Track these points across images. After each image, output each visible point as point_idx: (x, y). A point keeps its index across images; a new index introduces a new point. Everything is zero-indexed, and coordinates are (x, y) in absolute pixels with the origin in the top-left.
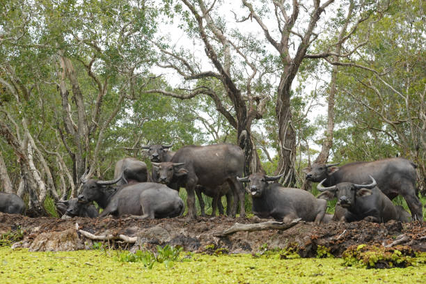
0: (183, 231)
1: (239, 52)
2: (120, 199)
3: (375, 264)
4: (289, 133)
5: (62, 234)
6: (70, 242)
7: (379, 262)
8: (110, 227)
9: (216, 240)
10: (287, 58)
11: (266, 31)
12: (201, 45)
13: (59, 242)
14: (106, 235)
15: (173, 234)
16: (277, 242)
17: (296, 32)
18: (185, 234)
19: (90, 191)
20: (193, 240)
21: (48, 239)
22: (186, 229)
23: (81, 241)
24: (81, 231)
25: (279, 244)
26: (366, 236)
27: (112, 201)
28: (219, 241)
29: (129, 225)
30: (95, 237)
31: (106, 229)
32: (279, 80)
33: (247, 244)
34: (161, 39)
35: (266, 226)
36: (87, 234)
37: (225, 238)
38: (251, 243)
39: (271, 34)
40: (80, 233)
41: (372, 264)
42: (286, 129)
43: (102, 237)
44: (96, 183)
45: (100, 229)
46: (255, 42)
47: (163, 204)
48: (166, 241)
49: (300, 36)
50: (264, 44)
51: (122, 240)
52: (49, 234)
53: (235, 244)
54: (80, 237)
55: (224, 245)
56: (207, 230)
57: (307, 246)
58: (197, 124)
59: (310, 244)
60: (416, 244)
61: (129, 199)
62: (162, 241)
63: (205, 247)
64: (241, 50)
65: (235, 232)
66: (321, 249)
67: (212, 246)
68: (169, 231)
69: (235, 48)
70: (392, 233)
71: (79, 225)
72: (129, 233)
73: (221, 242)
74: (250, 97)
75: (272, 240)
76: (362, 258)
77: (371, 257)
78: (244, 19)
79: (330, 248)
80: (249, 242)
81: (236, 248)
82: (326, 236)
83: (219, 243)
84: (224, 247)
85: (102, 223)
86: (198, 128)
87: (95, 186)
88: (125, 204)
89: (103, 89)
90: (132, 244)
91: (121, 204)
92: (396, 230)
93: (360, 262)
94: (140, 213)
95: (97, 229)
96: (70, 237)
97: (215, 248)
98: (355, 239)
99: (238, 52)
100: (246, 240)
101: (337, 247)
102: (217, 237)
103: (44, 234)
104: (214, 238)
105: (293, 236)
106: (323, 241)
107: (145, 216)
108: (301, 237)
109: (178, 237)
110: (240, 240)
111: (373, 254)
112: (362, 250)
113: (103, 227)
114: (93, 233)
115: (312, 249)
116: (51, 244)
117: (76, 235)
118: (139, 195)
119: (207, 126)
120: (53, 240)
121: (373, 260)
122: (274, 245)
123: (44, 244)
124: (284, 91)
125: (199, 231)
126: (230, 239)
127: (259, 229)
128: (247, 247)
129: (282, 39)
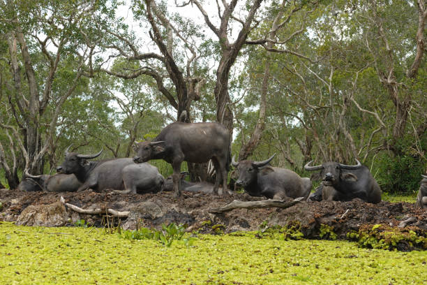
0: (174, 206)
1: (180, 36)
2: (100, 173)
3: (397, 243)
4: (227, 115)
5: (50, 207)
6: (58, 215)
7: (400, 242)
8: (96, 201)
9: (212, 216)
10: (226, 43)
11: (206, 17)
12: (147, 27)
13: (48, 215)
14: (94, 209)
15: (165, 209)
16: (276, 219)
17: (238, 18)
18: (177, 209)
19: (70, 163)
20: (184, 216)
21: (37, 212)
22: (177, 205)
23: (67, 214)
24: (67, 204)
25: (278, 222)
26: (367, 215)
27: (92, 175)
28: (215, 217)
29: (116, 199)
30: (82, 210)
31: (93, 203)
32: (217, 64)
33: (245, 221)
34: (121, 20)
35: (267, 204)
36: (74, 207)
37: (221, 214)
38: (250, 220)
39: (211, 20)
40: (67, 207)
41: (394, 244)
42: (224, 110)
43: (90, 210)
44: (76, 156)
45: (86, 203)
46: (195, 26)
47: (144, 179)
48: (158, 216)
49: (242, 23)
50: (204, 28)
51: (110, 214)
52: (37, 207)
53: (232, 221)
54: (67, 211)
55: (219, 222)
56: (199, 206)
57: (311, 224)
58: (112, 104)
59: (314, 222)
60: (423, 224)
61: (109, 174)
62: (154, 215)
63: (201, 223)
64: (181, 33)
65: (231, 210)
66: (325, 227)
67: (209, 222)
68: (161, 207)
69: (175, 31)
70: (393, 213)
71: (65, 198)
72: (117, 207)
73: (217, 218)
74: (190, 79)
75: (271, 218)
76: (382, 237)
77: (392, 237)
78: (185, 4)
79: (333, 227)
80: (247, 219)
81: (233, 224)
82: (328, 215)
83: (215, 219)
84: (220, 223)
85: (88, 197)
86: (111, 108)
87: (75, 159)
88: (106, 178)
89: (54, 66)
90: (124, 218)
91: (102, 178)
92: (397, 211)
93: (381, 241)
94: (122, 188)
95: (84, 202)
96: (58, 210)
97: (212, 225)
98: (358, 219)
99: (178, 35)
100: (243, 217)
101: (340, 226)
102: (213, 213)
103: (32, 206)
104: (210, 214)
105: (292, 214)
106: (325, 220)
107: (128, 191)
108: (303, 215)
109: (170, 212)
110: (236, 217)
111: (394, 234)
112: (379, 230)
113: (90, 201)
114: (80, 207)
115: (315, 227)
116: (40, 217)
117: (64, 208)
118: (121, 170)
119: (122, 106)
120: (42, 213)
121: (395, 239)
122: (274, 223)
123: (32, 216)
124: (223, 75)
125: (191, 207)
126: (226, 216)
127: (260, 207)
128: (245, 224)
129: (222, 24)
